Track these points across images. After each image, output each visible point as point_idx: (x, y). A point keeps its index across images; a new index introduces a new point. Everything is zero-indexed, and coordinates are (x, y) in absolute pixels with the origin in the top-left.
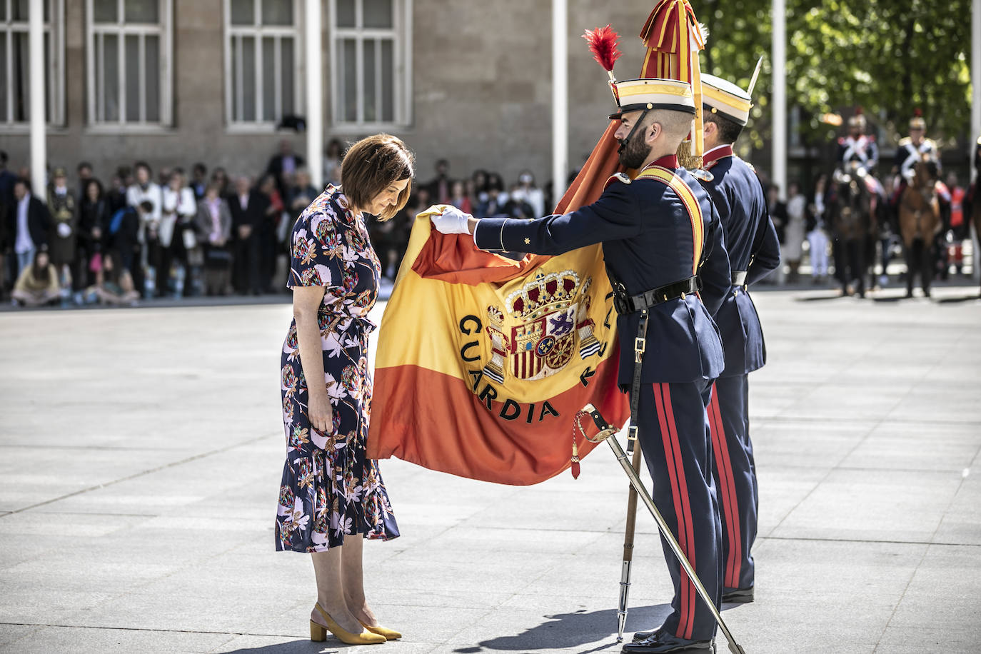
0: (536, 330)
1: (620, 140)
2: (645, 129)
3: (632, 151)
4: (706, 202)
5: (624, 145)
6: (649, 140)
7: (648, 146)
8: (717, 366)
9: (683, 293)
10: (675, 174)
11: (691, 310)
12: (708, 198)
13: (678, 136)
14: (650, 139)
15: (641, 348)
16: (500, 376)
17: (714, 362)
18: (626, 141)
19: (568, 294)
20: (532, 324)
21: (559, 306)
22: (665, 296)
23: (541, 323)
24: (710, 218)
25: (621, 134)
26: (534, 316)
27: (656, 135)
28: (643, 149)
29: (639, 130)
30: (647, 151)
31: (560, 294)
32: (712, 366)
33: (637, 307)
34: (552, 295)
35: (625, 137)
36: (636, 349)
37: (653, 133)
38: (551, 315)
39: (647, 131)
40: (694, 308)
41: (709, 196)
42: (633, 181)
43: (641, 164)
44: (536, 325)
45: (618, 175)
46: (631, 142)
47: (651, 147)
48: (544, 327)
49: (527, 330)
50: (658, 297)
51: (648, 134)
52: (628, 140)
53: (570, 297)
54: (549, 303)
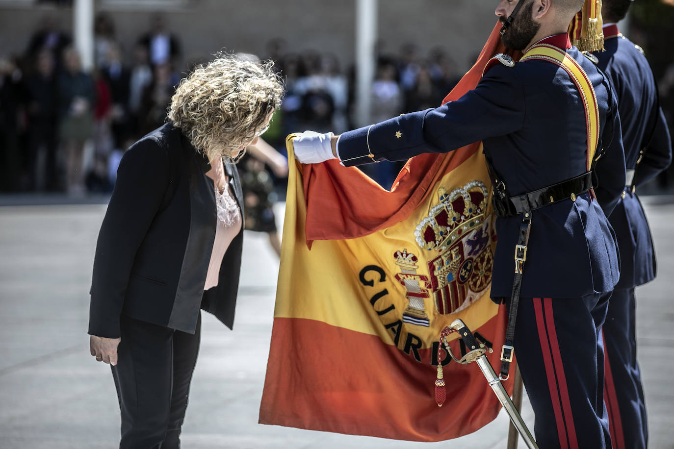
0: (454, 258)
1: (502, 18)
2: (532, 4)
3: (516, 30)
4: (602, 87)
5: (508, 23)
6: (537, 17)
7: (536, 23)
8: (611, 279)
9: (573, 195)
10: (567, 54)
11: (582, 213)
12: (605, 84)
13: (570, 10)
14: (537, 15)
15: (522, 257)
16: (425, 319)
17: (607, 274)
18: (510, 19)
19: (479, 208)
20: (448, 253)
21: (472, 224)
22: (551, 198)
23: (457, 248)
24: (606, 105)
25: (503, 11)
26: (449, 242)
27: (545, 11)
28: (529, 27)
29: (525, 5)
30: (534, 28)
31: (470, 210)
32: (605, 278)
33: (519, 210)
34: (462, 214)
35: (508, 15)
36: (516, 258)
37: (541, 9)
38: (466, 237)
39: (535, 5)
40: (585, 211)
41: (606, 81)
42: (517, 64)
43: (527, 44)
44: (453, 252)
45: (499, 57)
46: (516, 20)
47: (540, 25)
48: (461, 252)
49: (445, 260)
50: (544, 199)
51: (535, 9)
52: (512, 18)
53: (481, 211)
54: (461, 224)
